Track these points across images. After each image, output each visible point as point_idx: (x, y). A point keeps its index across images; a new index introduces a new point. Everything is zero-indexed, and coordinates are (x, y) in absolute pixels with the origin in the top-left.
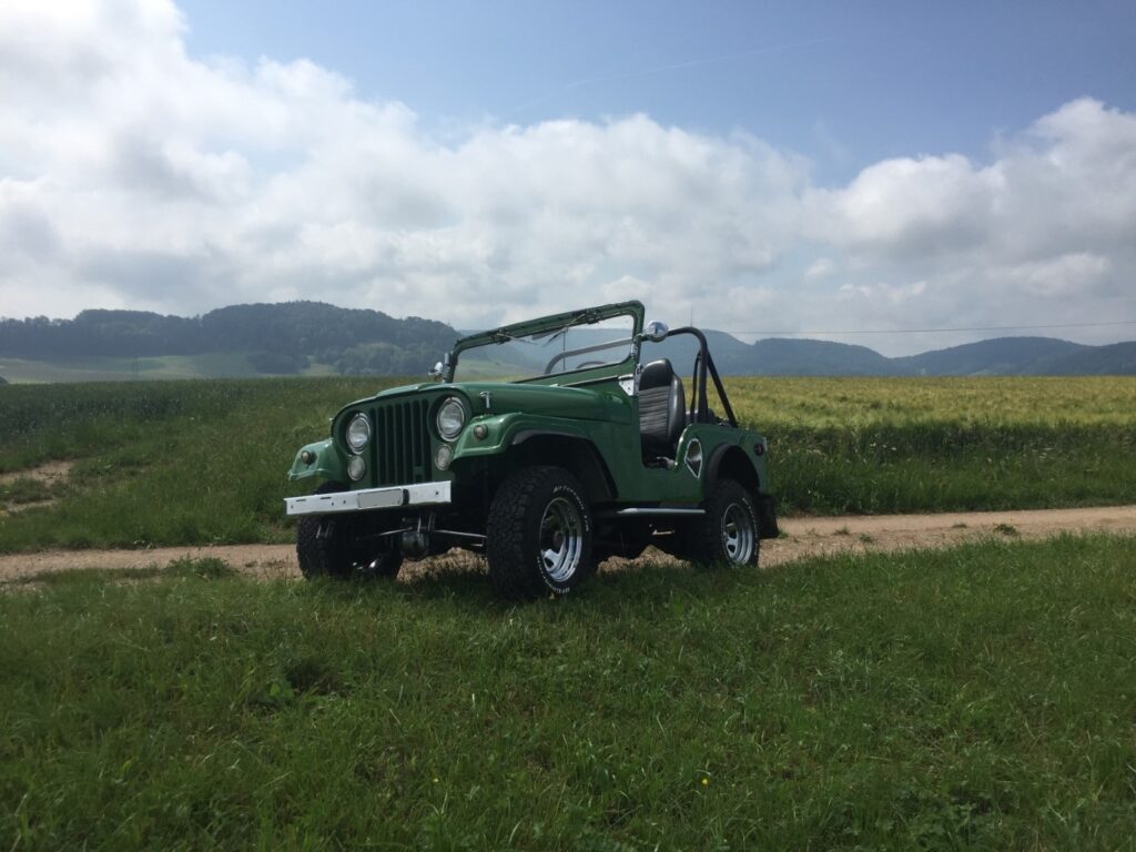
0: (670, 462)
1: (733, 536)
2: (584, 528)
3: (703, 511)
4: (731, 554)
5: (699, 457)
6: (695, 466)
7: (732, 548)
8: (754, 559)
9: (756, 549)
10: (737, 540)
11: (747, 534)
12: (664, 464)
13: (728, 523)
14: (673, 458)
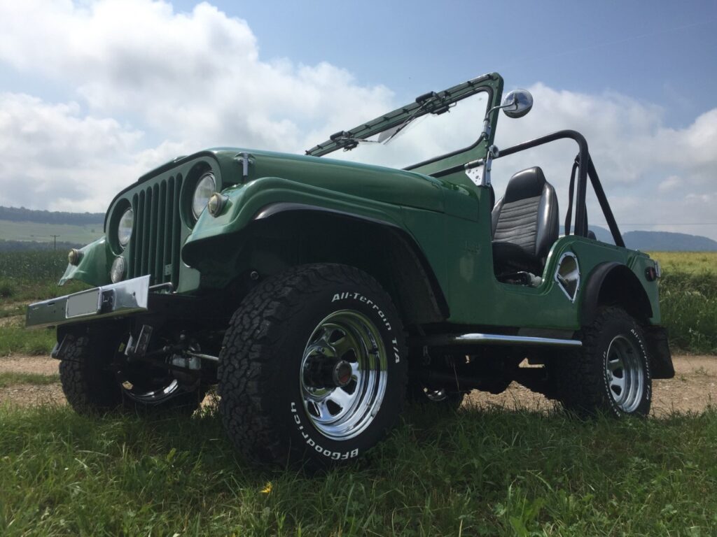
0: (535, 279)
1: (619, 375)
2: (391, 358)
3: (579, 343)
4: (616, 397)
5: (575, 276)
6: (570, 286)
7: (617, 389)
8: (645, 404)
9: (647, 392)
10: (623, 379)
11: (636, 374)
12: (527, 281)
13: (611, 359)
14: (539, 274)
